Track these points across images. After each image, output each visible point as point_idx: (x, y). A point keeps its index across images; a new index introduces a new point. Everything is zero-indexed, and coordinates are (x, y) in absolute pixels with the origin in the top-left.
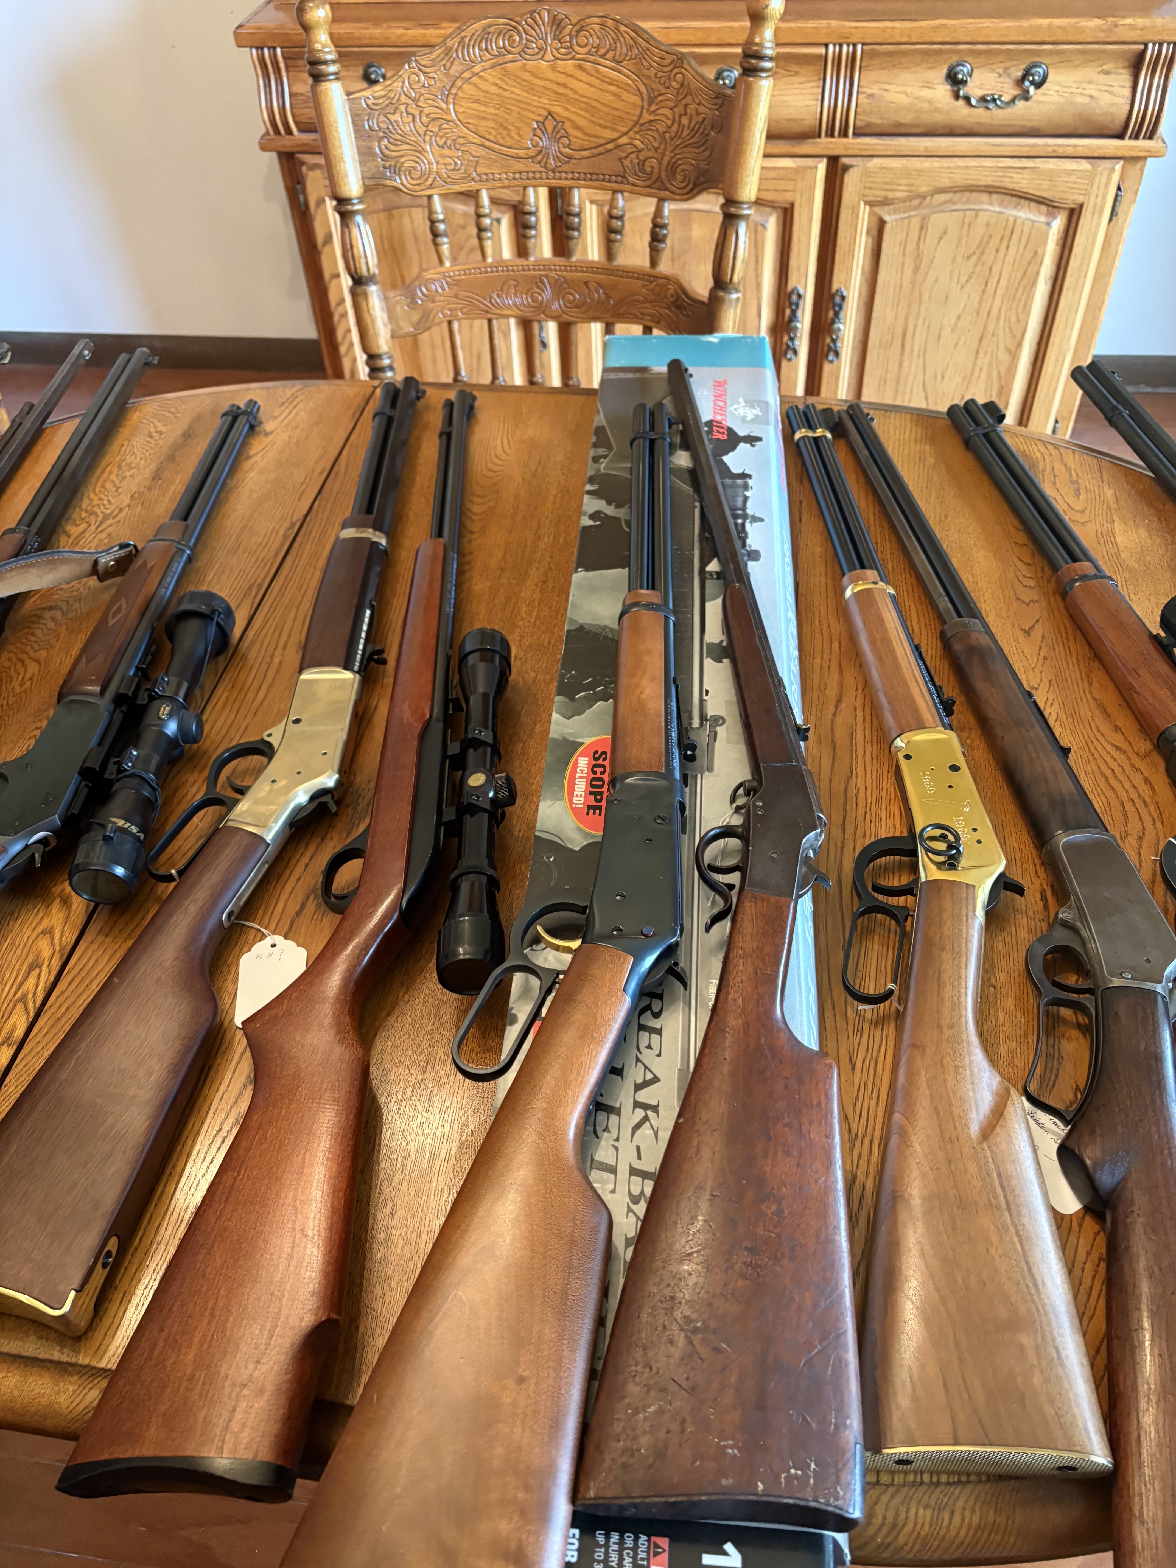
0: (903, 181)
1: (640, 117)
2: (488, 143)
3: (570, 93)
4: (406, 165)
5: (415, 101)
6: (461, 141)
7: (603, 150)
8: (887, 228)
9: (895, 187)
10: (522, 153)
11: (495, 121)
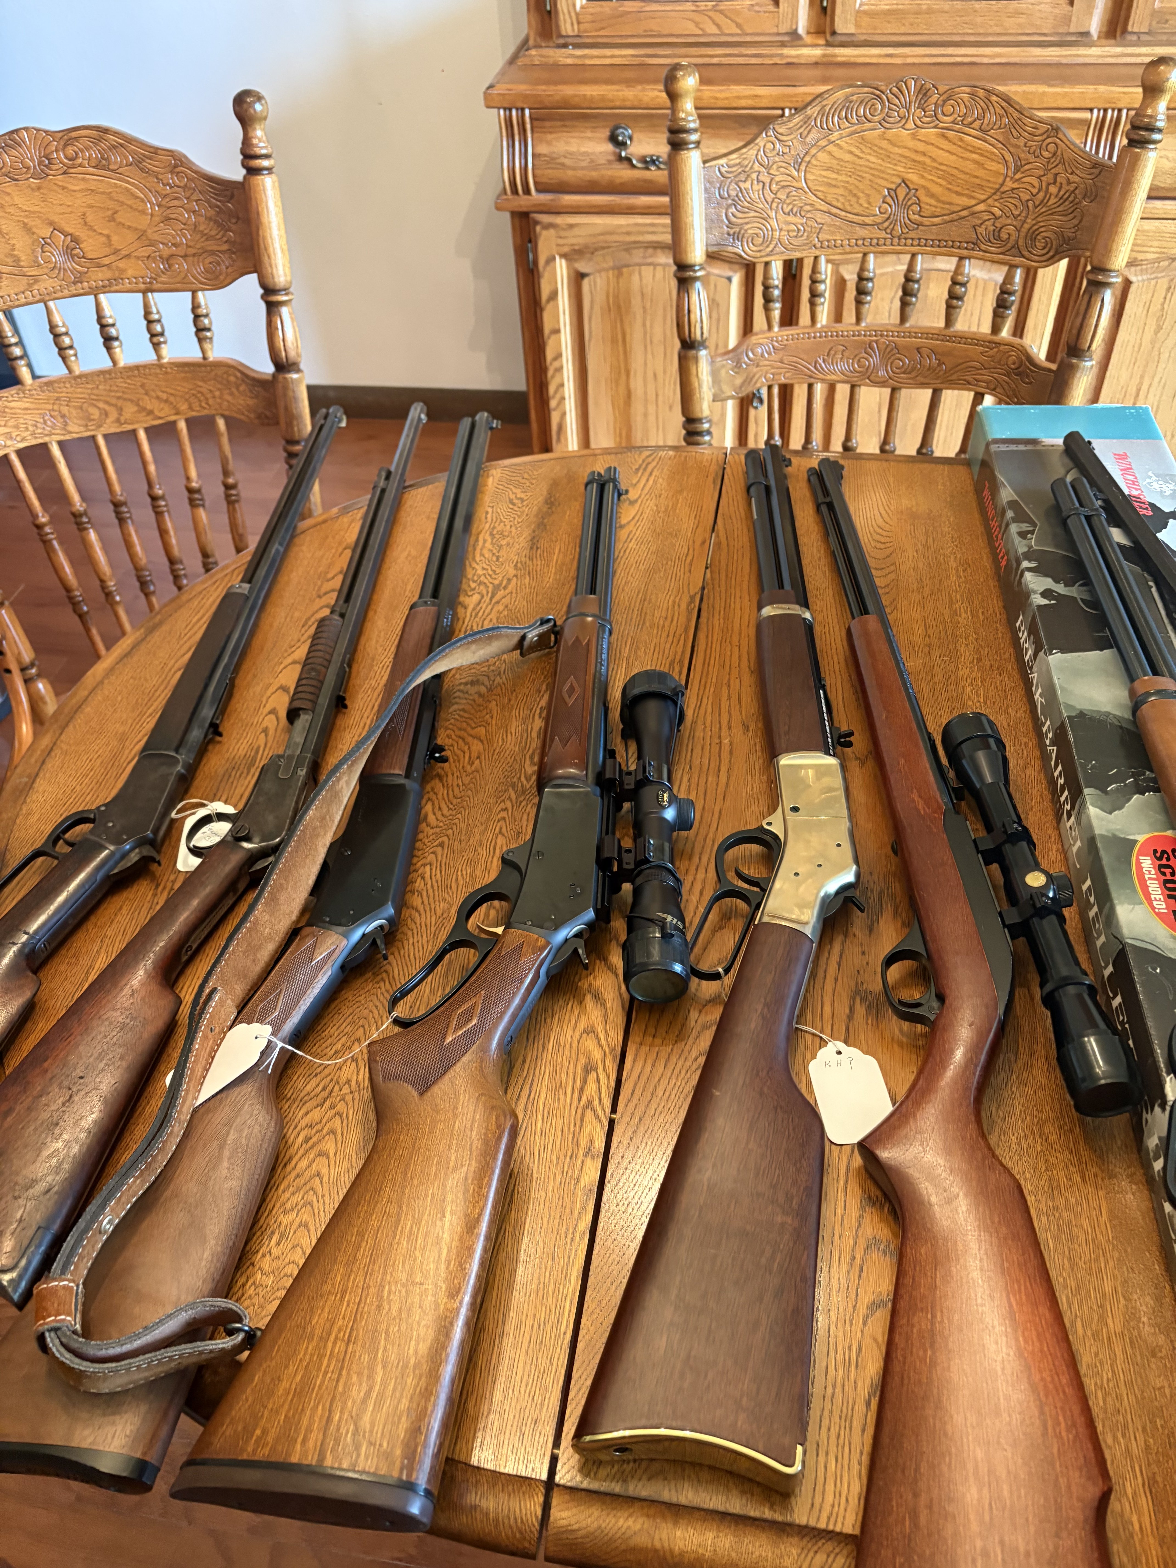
0: (1156, 243)
1: (1002, 185)
2: (834, 210)
3: (928, 161)
4: (750, 232)
5: (768, 168)
6: (808, 208)
7: (956, 217)
8: (1133, 288)
9: (1145, 249)
10: (868, 220)
11: (845, 188)
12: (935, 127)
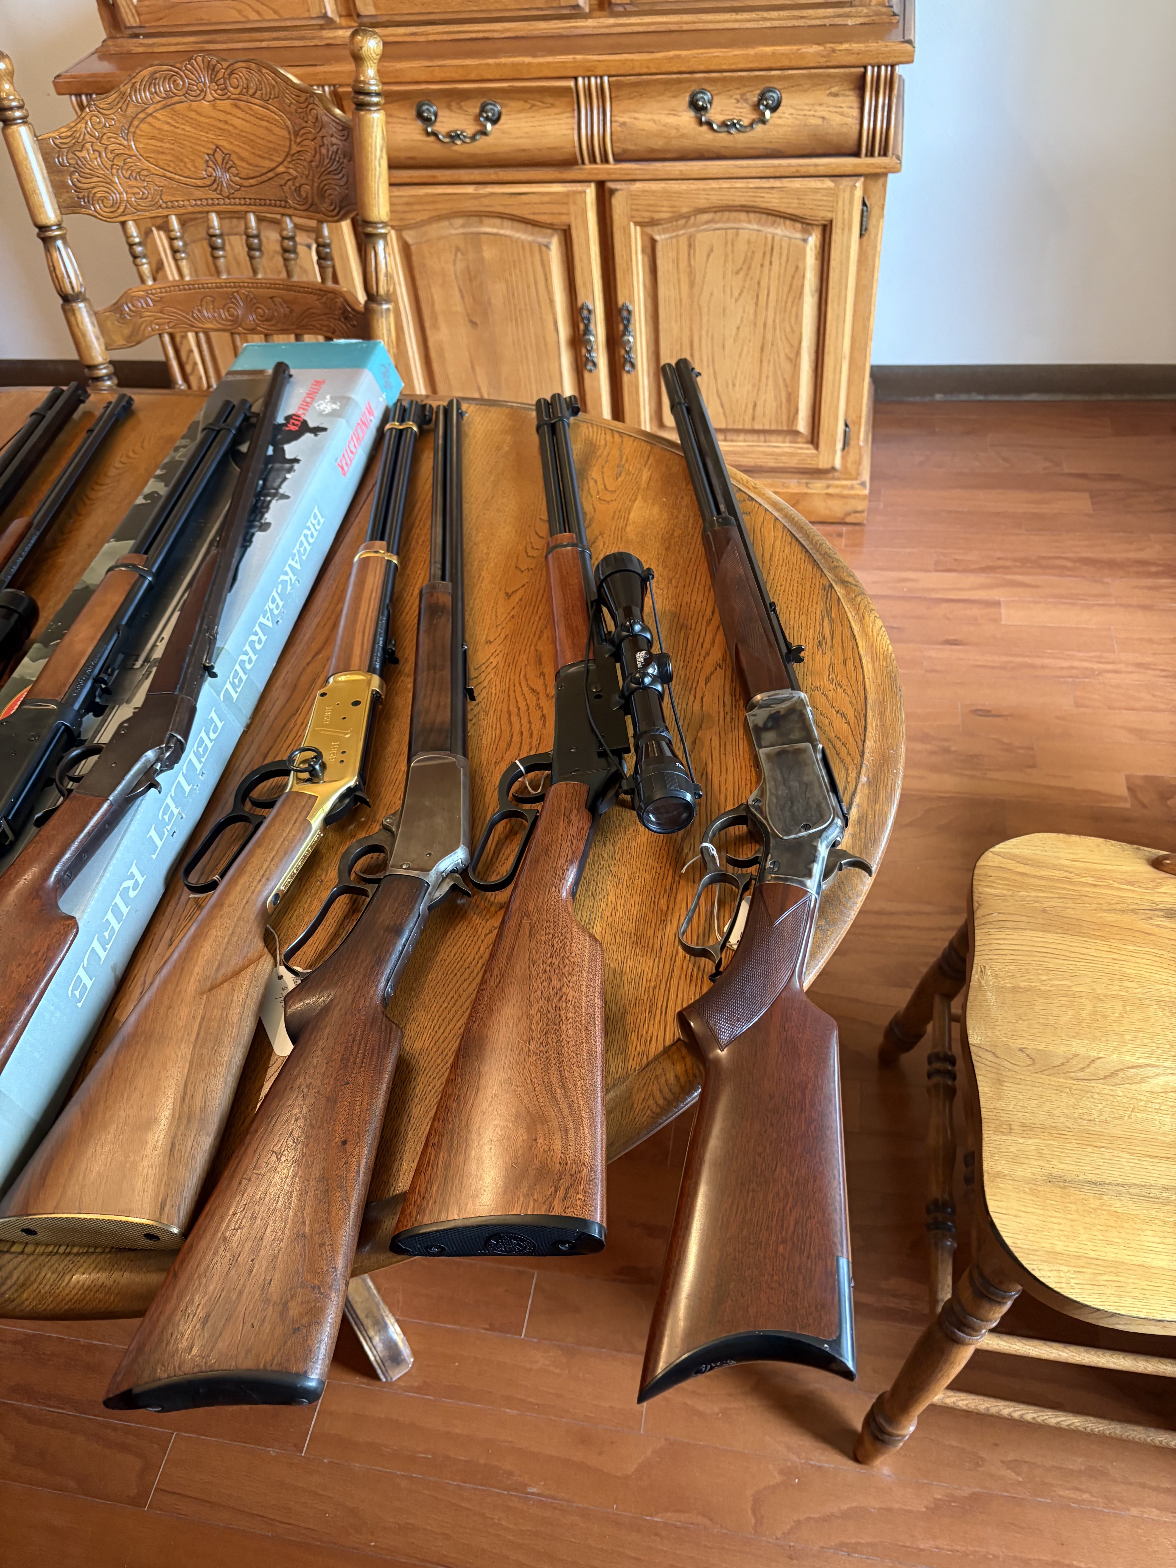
1: (290, 147)
2: (169, 174)
3: (231, 128)
4: (98, 195)
7: (267, 177)
8: (659, 247)
10: (199, 182)
12: (229, 98)
